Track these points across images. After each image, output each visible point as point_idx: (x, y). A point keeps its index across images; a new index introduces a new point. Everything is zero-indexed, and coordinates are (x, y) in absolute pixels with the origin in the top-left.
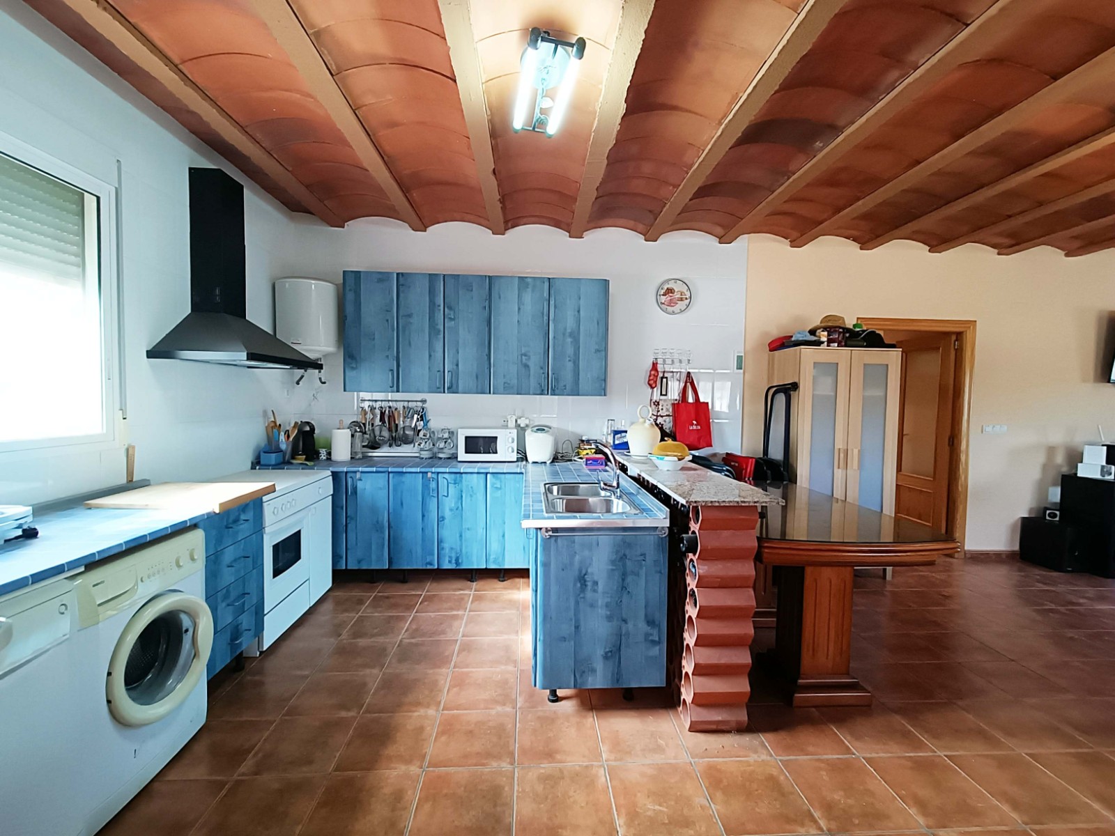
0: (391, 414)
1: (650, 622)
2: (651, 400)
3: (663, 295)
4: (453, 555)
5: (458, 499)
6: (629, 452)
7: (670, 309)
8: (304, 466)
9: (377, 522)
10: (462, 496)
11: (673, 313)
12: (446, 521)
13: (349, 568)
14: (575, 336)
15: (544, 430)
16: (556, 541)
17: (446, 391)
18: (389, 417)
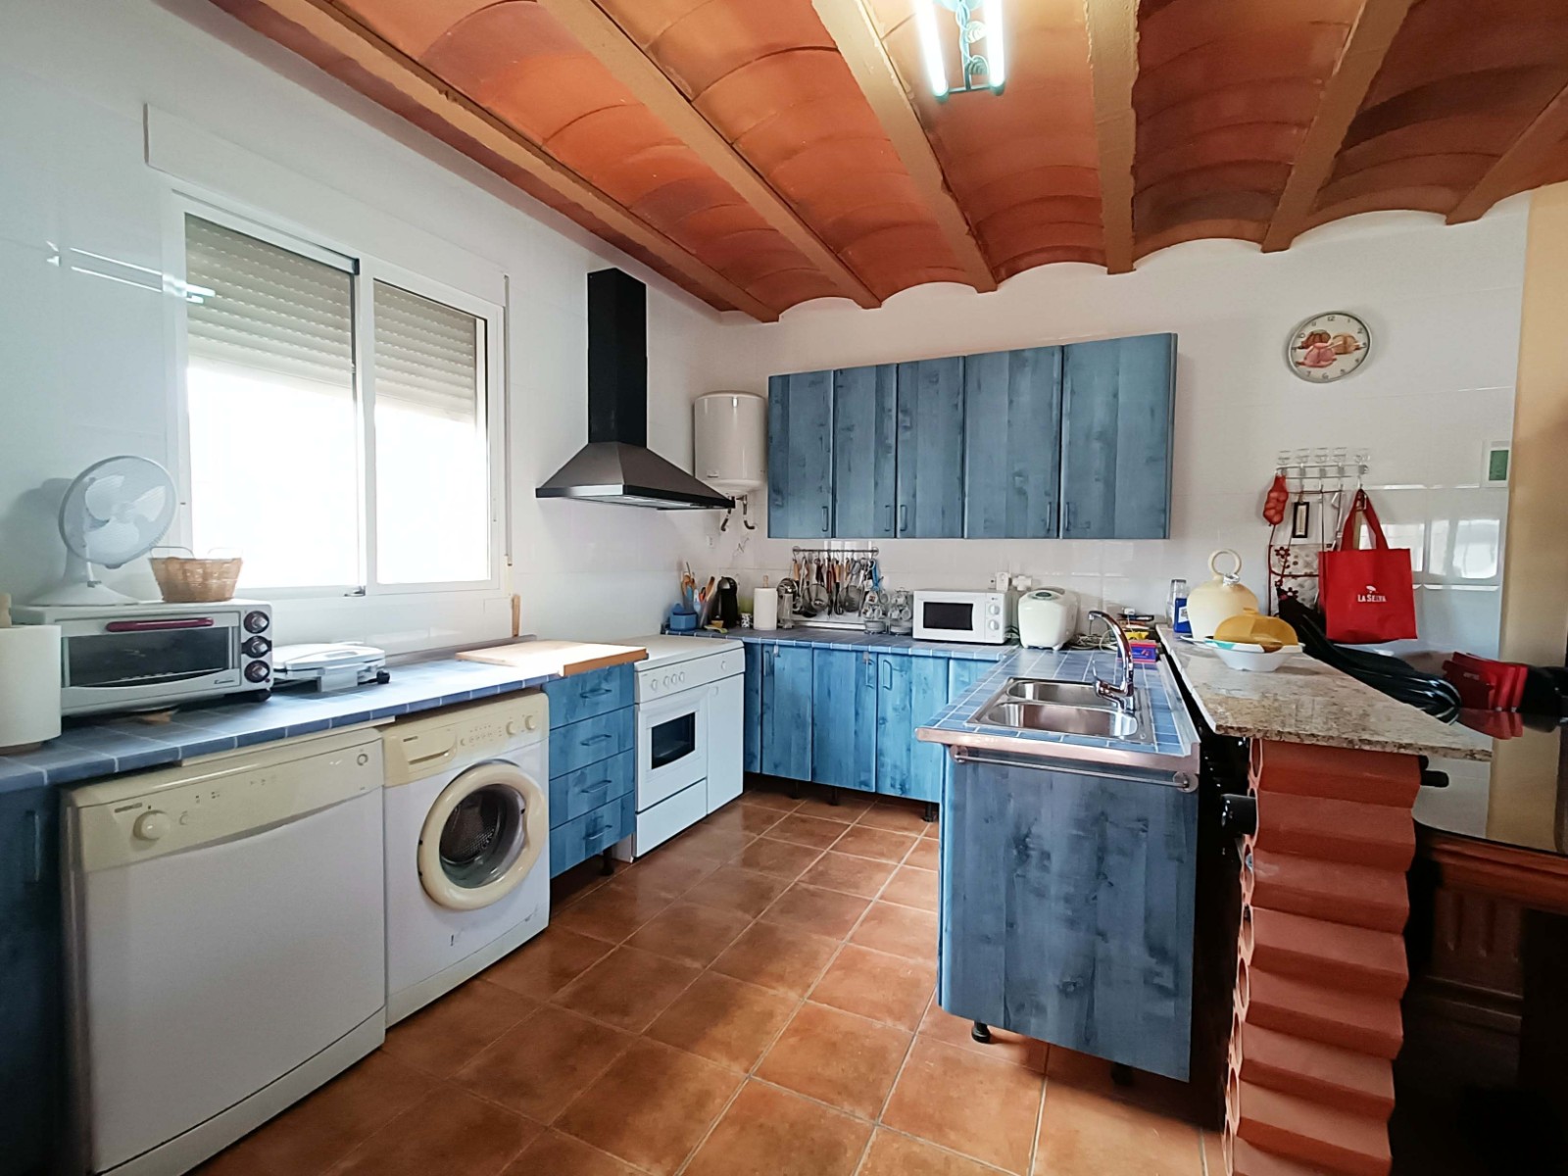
0: (831, 569)
1: (1157, 950)
2: (1270, 546)
3: (1302, 348)
4: (898, 777)
5: (906, 695)
6: (1191, 637)
7: (1317, 372)
8: (717, 634)
9: (799, 715)
10: (911, 690)
11: (1325, 379)
12: (888, 725)
13: (765, 772)
14: (1109, 440)
15: (1049, 595)
16: (975, 770)
17: (898, 535)
18: (828, 572)
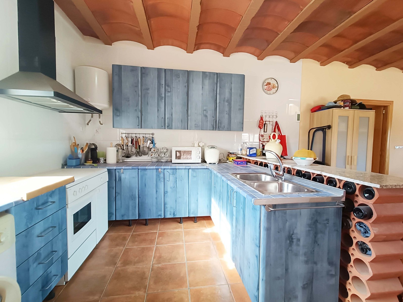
0: (137, 140)
1: (331, 263)
2: (260, 134)
3: (266, 85)
4: (172, 211)
5: (175, 182)
6: (266, 157)
7: (269, 92)
8: (92, 167)
9: (132, 195)
10: (176, 181)
11: (270, 94)
12: (169, 194)
13: (117, 219)
16: (275, 213)
17: (166, 128)
18: (136, 141)
